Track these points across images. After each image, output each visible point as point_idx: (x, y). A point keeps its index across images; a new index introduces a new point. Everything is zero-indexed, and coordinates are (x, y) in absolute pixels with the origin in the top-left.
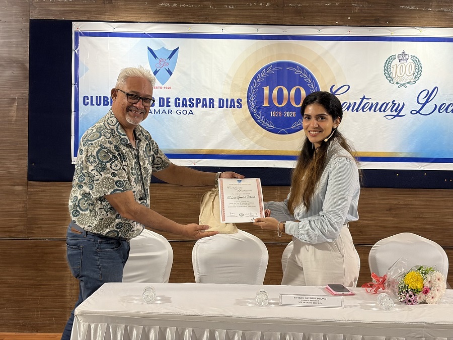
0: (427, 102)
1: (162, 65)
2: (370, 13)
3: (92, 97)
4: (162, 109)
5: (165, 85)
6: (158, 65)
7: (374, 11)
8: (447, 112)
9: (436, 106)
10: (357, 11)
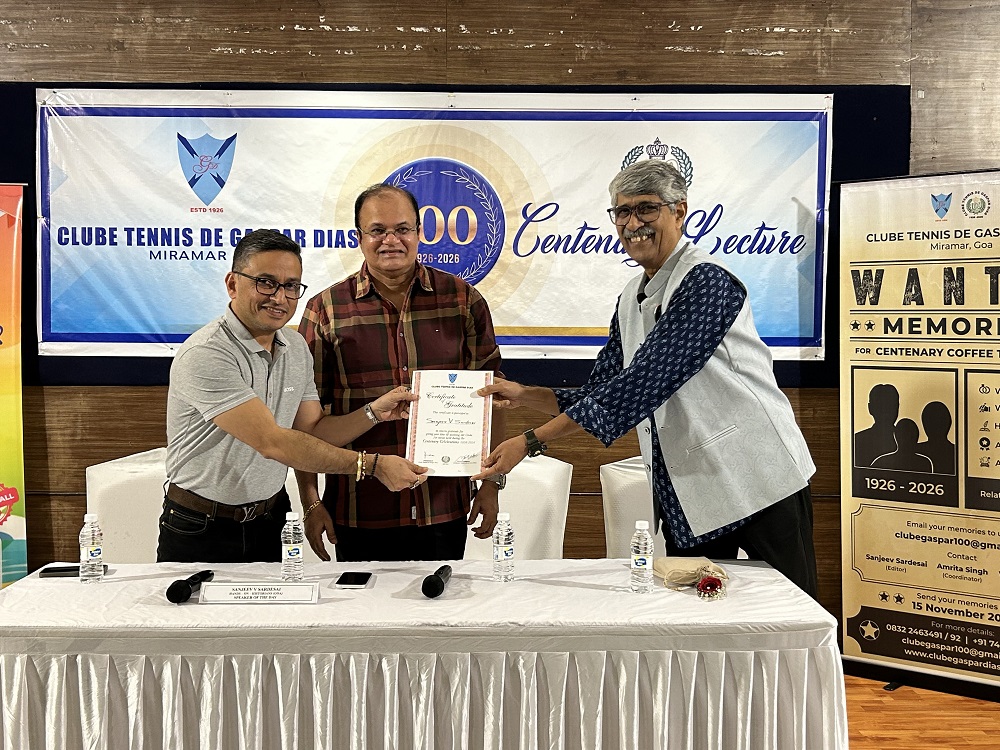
0: (702, 233)
1: (204, 169)
2: (609, 61)
3: (74, 229)
4: (206, 250)
5: (211, 206)
6: (197, 169)
7: (616, 58)
8: (739, 252)
9: (719, 240)
10: (584, 57)
